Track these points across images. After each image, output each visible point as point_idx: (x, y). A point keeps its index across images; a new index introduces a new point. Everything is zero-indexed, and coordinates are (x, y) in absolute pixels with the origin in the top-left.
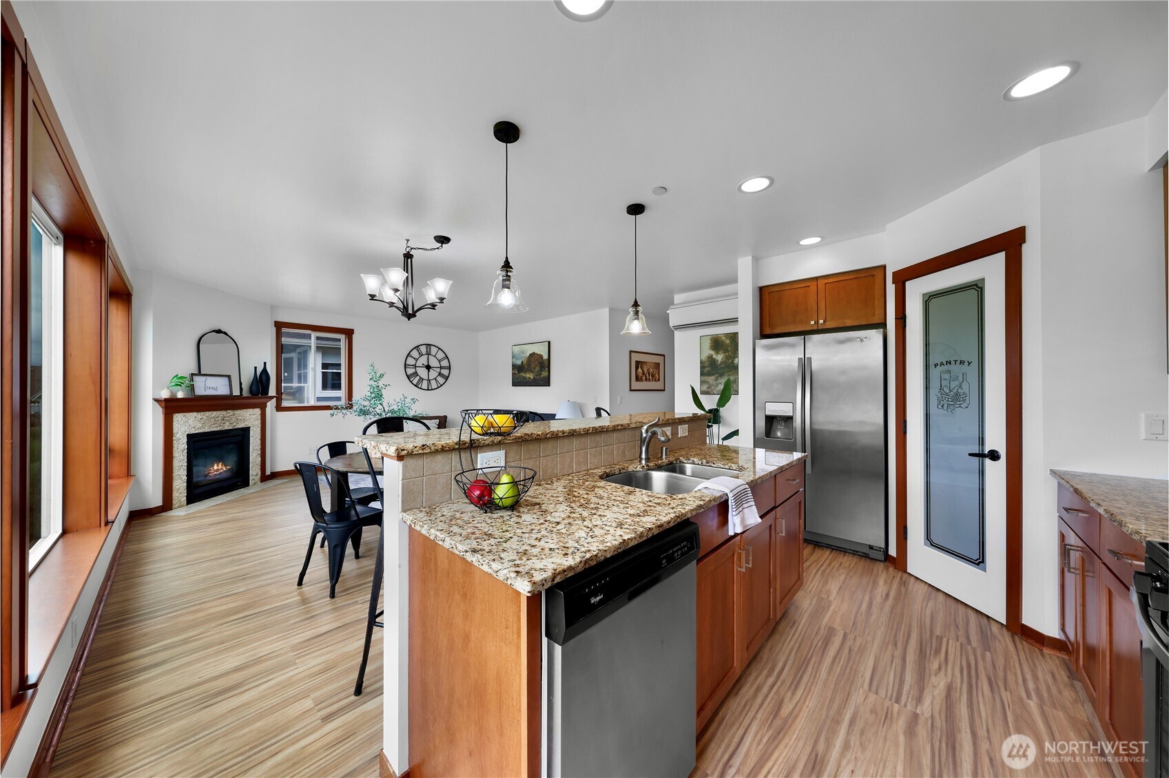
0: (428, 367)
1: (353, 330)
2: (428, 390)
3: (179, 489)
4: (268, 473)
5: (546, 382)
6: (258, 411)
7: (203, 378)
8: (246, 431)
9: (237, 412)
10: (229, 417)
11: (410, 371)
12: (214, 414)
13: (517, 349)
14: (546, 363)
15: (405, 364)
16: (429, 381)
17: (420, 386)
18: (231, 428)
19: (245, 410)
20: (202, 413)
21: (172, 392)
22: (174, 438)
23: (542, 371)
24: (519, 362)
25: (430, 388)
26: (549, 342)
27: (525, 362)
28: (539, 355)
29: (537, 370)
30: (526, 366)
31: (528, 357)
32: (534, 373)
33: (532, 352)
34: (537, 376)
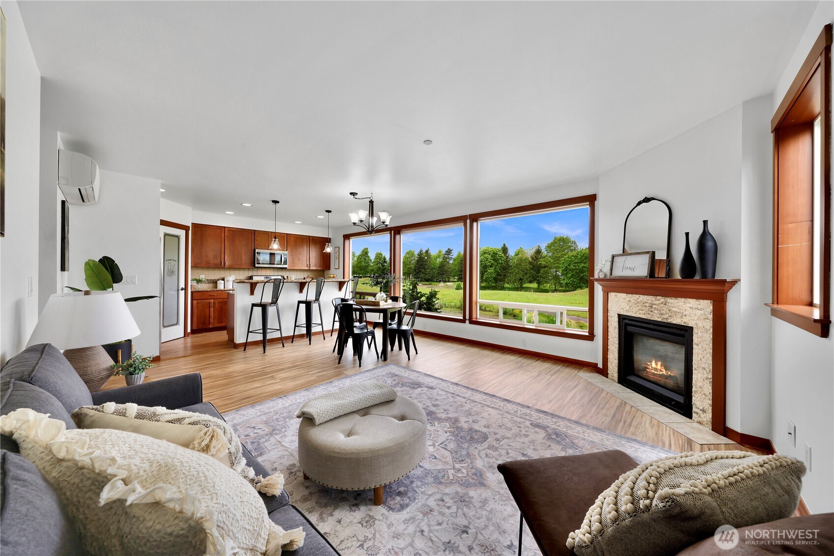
4: (733, 426)
6: (706, 306)
7: (623, 258)
8: (686, 331)
10: (658, 305)
12: (642, 298)
20: (630, 295)
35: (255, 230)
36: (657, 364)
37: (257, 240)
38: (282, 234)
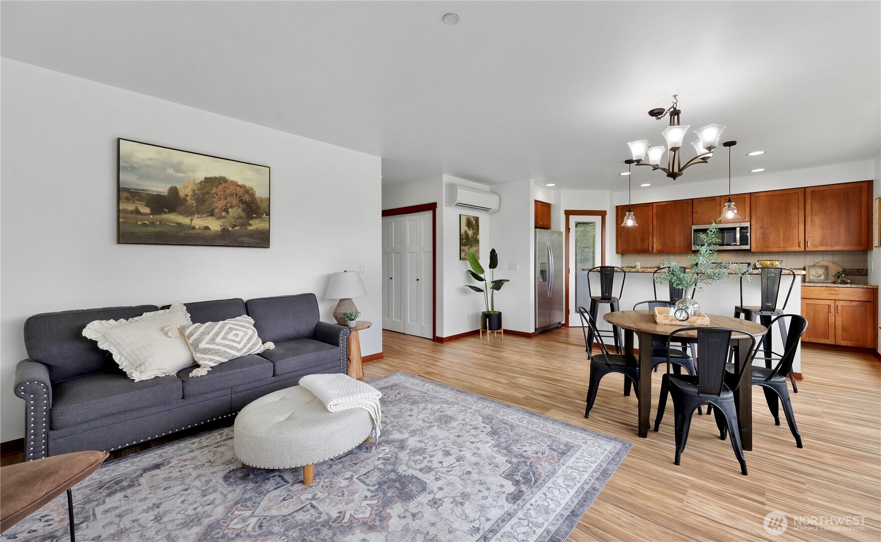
5: (262, 240)
14: (265, 205)
23: (249, 217)
27: (185, 191)
28: (240, 186)
29: (236, 215)
30: (191, 201)
31: (198, 181)
32: (222, 220)
33: (218, 176)
34: (235, 226)
35: (692, 199)
37: (696, 213)
38: (741, 196)
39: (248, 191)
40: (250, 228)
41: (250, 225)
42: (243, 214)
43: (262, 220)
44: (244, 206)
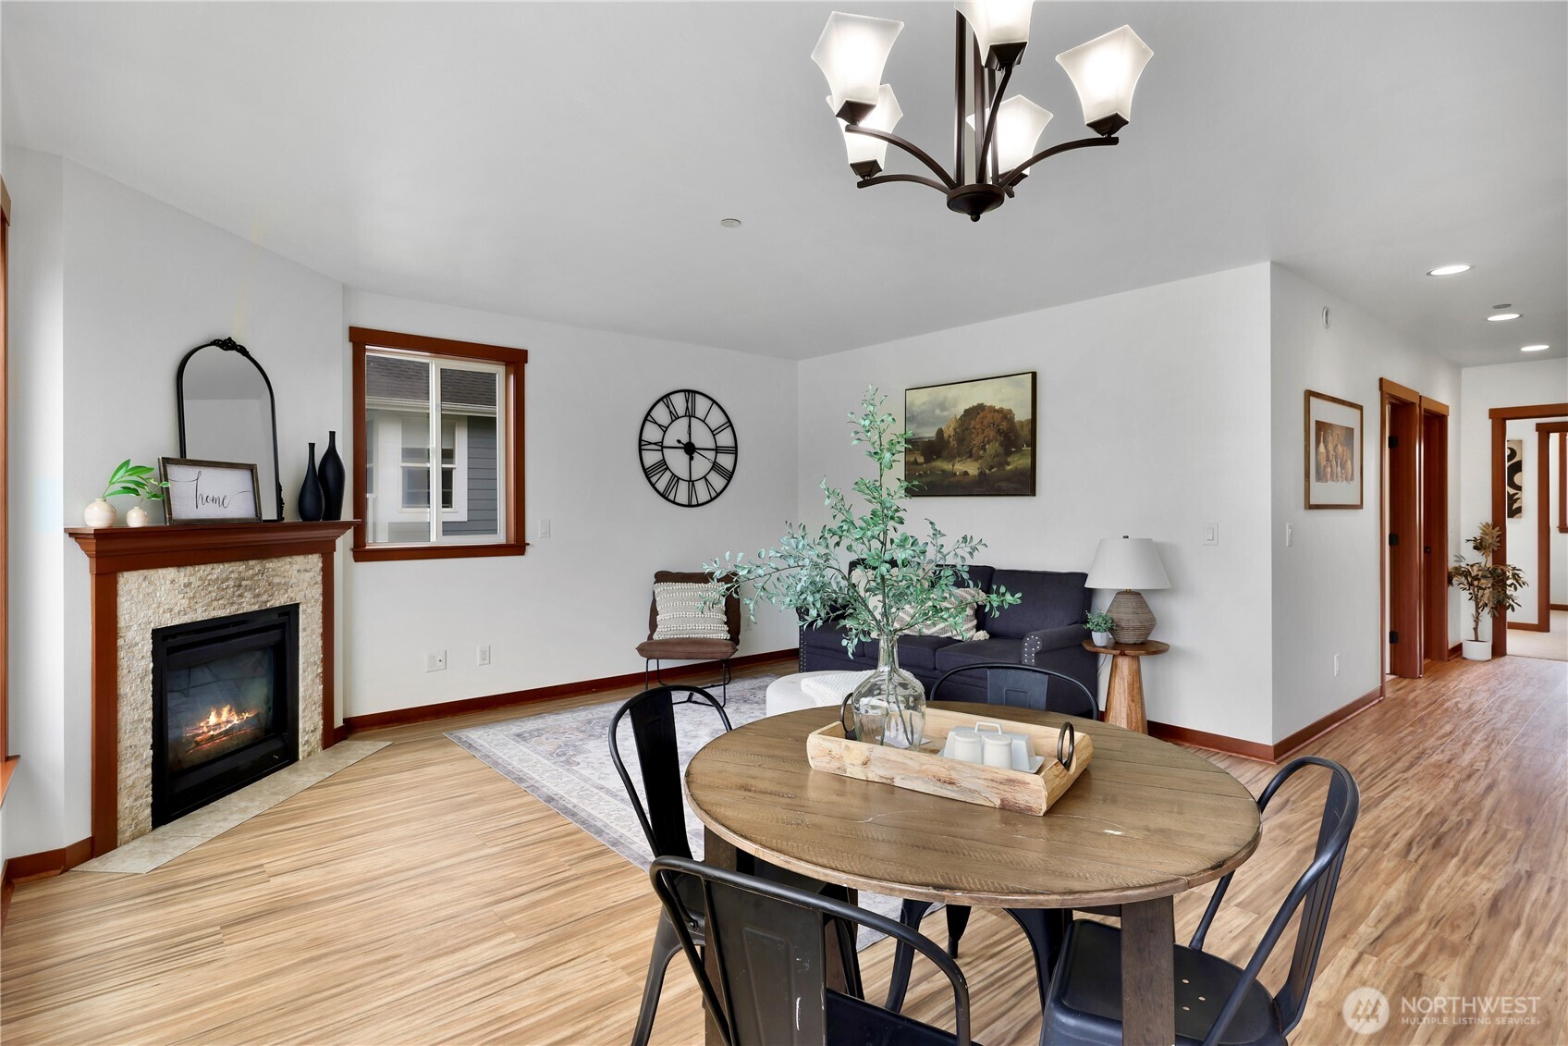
0: (690, 449)
1: (525, 352)
2: (690, 505)
3: (133, 786)
4: (338, 723)
5: (1025, 484)
6: (315, 561)
7: (191, 472)
8: (289, 614)
9: (271, 565)
10: (251, 578)
11: (651, 458)
12: (218, 570)
13: (920, 398)
14: (1026, 432)
15: (640, 440)
16: (691, 482)
17: (671, 497)
18: (256, 608)
19: (288, 559)
20: (189, 569)
21: (113, 510)
22: (120, 642)
23: (1008, 453)
24: (929, 433)
25: (694, 502)
26: (1034, 375)
27: (949, 432)
28: (998, 411)
29: (993, 452)
30: (953, 443)
31: (959, 417)
32: (980, 461)
33: (975, 404)
34: (992, 467)
36: (219, 714)
39: (1006, 415)
40: (1009, 468)
41: (1009, 464)
42: (1001, 450)
43: (1022, 455)
44: (1002, 438)
